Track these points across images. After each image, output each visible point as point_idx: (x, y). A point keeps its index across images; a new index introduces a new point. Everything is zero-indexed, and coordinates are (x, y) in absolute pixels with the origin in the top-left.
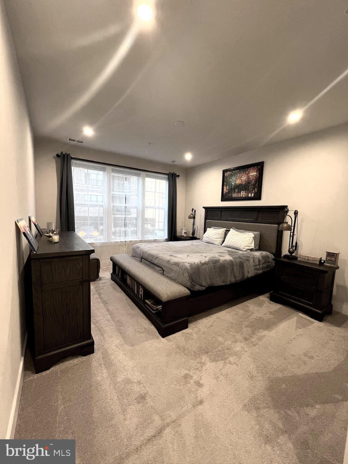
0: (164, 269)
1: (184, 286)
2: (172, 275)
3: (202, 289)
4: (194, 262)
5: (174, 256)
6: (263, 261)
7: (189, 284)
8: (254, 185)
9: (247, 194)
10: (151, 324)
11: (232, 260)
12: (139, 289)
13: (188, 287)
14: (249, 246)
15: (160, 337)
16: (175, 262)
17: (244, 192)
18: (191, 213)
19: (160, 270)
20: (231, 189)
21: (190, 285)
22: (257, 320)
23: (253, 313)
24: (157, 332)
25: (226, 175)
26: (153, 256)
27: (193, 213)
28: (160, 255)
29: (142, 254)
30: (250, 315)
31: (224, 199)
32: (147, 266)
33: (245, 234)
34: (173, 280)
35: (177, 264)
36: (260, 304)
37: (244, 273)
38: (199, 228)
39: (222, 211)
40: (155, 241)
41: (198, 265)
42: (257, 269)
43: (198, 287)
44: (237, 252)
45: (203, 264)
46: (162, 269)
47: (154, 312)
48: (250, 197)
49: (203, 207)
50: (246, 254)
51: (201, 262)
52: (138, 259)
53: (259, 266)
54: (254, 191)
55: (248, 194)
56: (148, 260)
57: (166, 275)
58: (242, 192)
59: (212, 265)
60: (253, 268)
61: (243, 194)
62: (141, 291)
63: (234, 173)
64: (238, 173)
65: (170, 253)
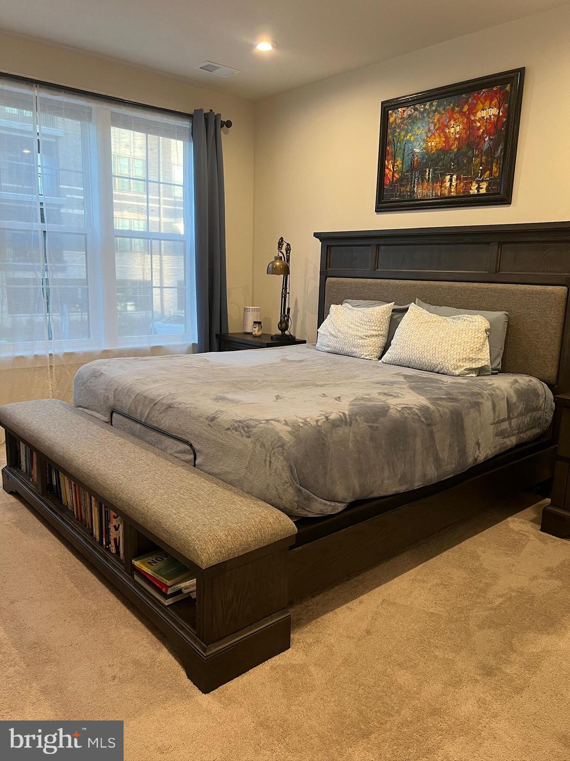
0: (196, 446)
1: (272, 505)
2: (227, 466)
3: (333, 510)
4: (305, 419)
5: (232, 401)
6: (521, 407)
7: (289, 496)
8: (490, 152)
9: (466, 184)
10: (159, 645)
11: (428, 408)
12: (108, 521)
13: (288, 506)
14: (471, 360)
15: (195, 690)
16: (236, 421)
17: (455, 177)
18: (276, 253)
19: (180, 452)
20: (412, 169)
21: (296, 499)
22: (510, 599)
23: (495, 576)
24: (183, 673)
25: (391, 120)
26: (153, 403)
27: (281, 255)
28: (179, 400)
29: (111, 396)
30: (488, 585)
31: (384, 204)
32: (132, 437)
33: (459, 318)
34: (231, 483)
35: (244, 428)
36: (515, 545)
37: (465, 446)
38: (300, 306)
39: (378, 246)
40: (156, 351)
41: (318, 430)
42: (501, 434)
43: (321, 503)
44: (437, 381)
45: (335, 424)
46: (188, 447)
47: (168, 602)
48: (474, 195)
49: (316, 235)
50: (467, 384)
51: (327, 418)
52: (99, 415)
53: (510, 424)
54: (488, 172)
55: (468, 186)
56: (138, 417)
57: (206, 469)
58: (448, 177)
59: (363, 425)
60: (491, 430)
61: (450, 184)
62: (116, 529)
63: (422, 113)
64: (435, 111)
65: (215, 391)
